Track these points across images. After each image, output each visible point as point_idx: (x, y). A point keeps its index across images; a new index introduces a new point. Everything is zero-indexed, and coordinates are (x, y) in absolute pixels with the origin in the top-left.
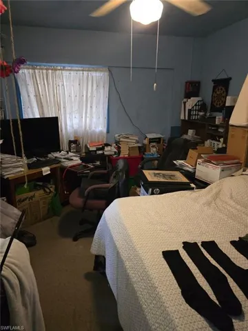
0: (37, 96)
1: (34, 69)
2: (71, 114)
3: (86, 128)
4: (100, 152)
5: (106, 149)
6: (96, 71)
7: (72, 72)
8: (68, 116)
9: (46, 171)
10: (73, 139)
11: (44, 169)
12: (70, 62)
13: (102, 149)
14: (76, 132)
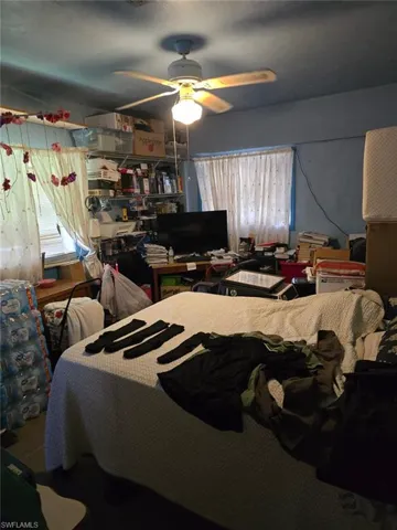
0: (213, 188)
1: (211, 160)
2: (246, 207)
3: (262, 223)
4: (270, 254)
5: (278, 250)
6: (276, 152)
7: (249, 158)
8: (242, 209)
9: (191, 266)
10: (247, 236)
11: (188, 264)
12: (246, 147)
13: (273, 250)
14: (252, 228)
